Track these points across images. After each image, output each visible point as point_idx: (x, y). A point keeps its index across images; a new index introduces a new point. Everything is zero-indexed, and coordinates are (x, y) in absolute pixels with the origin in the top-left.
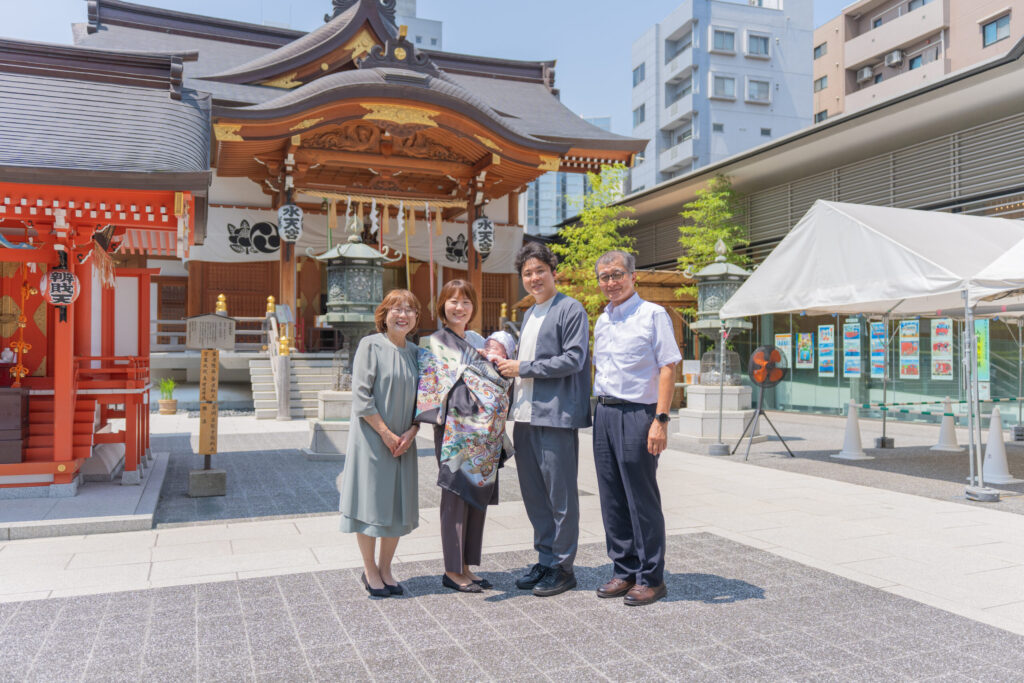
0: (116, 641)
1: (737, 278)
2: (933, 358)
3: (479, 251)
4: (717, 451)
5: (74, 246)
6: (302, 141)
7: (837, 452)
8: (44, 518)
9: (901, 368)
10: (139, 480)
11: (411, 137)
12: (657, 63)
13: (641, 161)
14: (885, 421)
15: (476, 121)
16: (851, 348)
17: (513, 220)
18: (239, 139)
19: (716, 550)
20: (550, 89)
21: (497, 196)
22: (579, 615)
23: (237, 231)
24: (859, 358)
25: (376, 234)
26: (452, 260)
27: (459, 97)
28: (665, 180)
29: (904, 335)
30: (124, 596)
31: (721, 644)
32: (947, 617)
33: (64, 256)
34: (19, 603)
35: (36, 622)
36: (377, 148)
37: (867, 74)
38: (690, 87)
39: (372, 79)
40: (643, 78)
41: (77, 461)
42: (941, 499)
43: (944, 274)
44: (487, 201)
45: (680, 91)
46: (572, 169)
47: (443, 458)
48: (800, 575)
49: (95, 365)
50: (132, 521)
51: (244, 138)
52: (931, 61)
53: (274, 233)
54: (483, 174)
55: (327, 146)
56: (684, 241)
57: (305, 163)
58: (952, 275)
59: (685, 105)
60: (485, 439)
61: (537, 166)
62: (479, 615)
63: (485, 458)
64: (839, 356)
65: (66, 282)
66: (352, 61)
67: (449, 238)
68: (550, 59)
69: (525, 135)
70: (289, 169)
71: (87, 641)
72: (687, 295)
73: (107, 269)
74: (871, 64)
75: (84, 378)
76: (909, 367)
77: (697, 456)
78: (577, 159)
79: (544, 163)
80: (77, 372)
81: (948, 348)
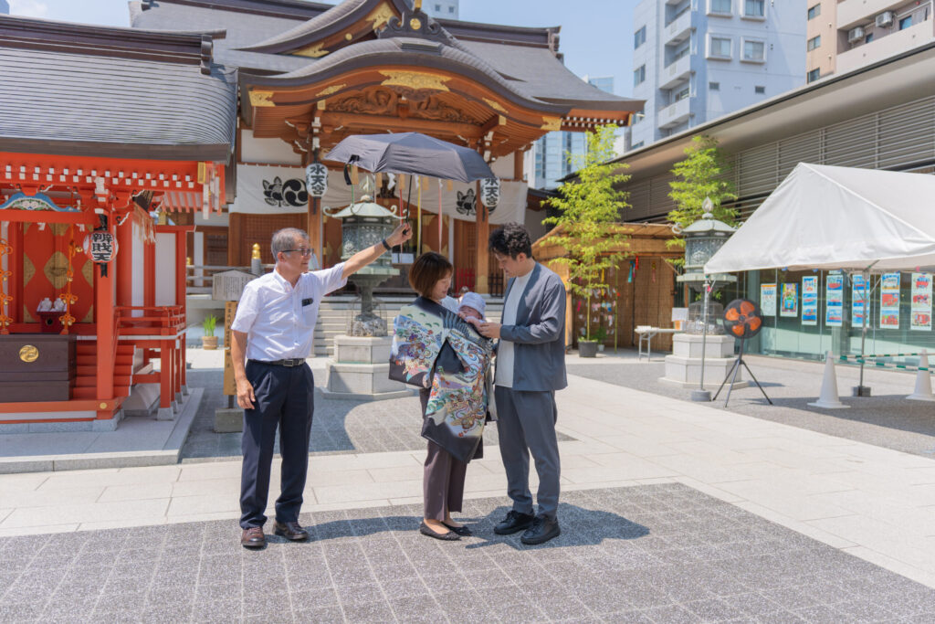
0: (127, 577)
1: (723, 234)
2: (913, 309)
3: (487, 205)
4: (699, 397)
5: (114, 209)
6: (328, 106)
7: (815, 400)
8: (84, 452)
9: (881, 319)
10: (173, 415)
11: (425, 100)
12: (658, 26)
13: (641, 118)
14: (862, 368)
15: (484, 85)
16: (833, 298)
17: (518, 175)
18: (271, 104)
19: (686, 502)
20: (555, 53)
21: (504, 154)
22: (547, 566)
23: (271, 187)
24: (840, 308)
25: (393, 189)
26: (461, 213)
27: (469, 63)
28: (663, 137)
29: (886, 287)
30: (142, 531)
31: (678, 603)
32: (903, 583)
33: (105, 218)
34: (50, 535)
35: (62, 555)
36: (394, 111)
37: (858, 34)
38: (688, 48)
39: (390, 48)
40: (644, 41)
41: (117, 399)
42: (910, 453)
43: (921, 237)
44: (494, 159)
45: (678, 52)
46: (573, 128)
47: (428, 412)
48: (763, 532)
49: (136, 314)
50: (160, 457)
51: (276, 104)
52: (920, 21)
53: (303, 189)
54: (491, 134)
55: (350, 110)
56: (675, 196)
57: (330, 126)
58: (929, 238)
59: (683, 65)
60: (468, 396)
61: (540, 126)
62: (453, 563)
63: (466, 414)
64: (822, 305)
65: (106, 242)
66: (373, 31)
67: (459, 192)
68: (556, 25)
69: (529, 98)
70: (316, 131)
71: (102, 576)
72: (678, 246)
73: (148, 227)
74: (862, 25)
75: (125, 324)
76: (889, 317)
77: (679, 401)
78: (578, 119)
79: (546, 123)
80: (118, 320)
81: (928, 300)
